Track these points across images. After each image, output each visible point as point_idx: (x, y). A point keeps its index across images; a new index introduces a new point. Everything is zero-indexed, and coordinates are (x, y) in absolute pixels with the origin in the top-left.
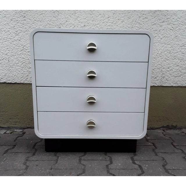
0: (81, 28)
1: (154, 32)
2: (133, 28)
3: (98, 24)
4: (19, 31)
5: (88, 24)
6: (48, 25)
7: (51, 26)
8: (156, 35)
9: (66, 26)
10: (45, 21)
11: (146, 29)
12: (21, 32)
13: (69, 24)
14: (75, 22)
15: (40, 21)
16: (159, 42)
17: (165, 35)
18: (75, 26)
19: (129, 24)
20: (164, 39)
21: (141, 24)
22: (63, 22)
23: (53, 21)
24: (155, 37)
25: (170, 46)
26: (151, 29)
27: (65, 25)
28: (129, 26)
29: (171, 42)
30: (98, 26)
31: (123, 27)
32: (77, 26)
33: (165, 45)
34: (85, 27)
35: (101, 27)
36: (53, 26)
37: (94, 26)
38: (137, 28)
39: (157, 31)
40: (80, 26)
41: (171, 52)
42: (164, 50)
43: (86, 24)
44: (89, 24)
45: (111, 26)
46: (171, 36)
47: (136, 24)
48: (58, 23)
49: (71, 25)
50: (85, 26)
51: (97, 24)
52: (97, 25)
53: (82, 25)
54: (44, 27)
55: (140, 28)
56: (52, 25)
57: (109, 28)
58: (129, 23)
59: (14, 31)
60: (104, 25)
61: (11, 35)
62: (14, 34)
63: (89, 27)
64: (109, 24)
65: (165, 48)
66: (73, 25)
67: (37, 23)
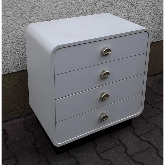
0: (53, 8)
1: (116, 3)
2: (99, 2)
3: (70, 2)
5: (60, 4)
6: (19, 10)
8: (118, 6)
9: (39, 9)
10: (15, 6)
11: (109, 1)
13: (41, 6)
14: (48, 3)
15: (11, 7)
16: (120, 11)
17: (124, 4)
20: (123, 8)
22: (35, 5)
23: (25, 6)
24: (117, 8)
25: (128, 14)
26: (113, 1)
27: (37, 8)
29: (129, 10)
31: (91, 3)
32: (50, 6)
33: (125, 14)
34: (58, 7)
36: (25, 11)
37: (65, 5)
38: (102, 1)
39: (118, 2)
40: (53, 6)
41: (129, 19)
42: (124, 17)
43: (58, 4)
44: (61, 3)
45: (81, 3)
46: (129, 5)
48: (30, 7)
49: (44, 7)
52: (69, 4)
54: (16, 12)
55: (105, 2)
56: (23, 9)
57: (80, 5)
60: (74, 3)
63: (61, 7)
65: (124, 16)
66: (46, 6)
67: (7, 10)
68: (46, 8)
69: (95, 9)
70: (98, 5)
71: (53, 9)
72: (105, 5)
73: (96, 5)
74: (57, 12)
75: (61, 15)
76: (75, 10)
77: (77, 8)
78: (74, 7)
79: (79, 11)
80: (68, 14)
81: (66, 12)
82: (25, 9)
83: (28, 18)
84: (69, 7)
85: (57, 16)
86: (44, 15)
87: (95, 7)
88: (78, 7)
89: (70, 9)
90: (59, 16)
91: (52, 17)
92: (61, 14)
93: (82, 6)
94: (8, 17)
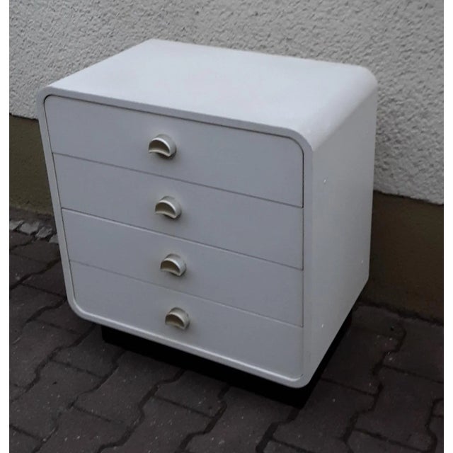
0: (246, 19)
2: (387, 30)
3: (292, 12)
4: (109, 15)
5: (264, 11)
7: (176, 8)
9: (212, 11)
11: (426, 37)
12: (114, 16)
13: (217, 7)
18: (232, 14)
19: (375, 20)
21: (412, 23)
27: (208, 8)
28: (375, 24)
30: (291, 16)
31: (359, 27)
32: (239, 12)
34: (258, 17)
35: (300, 21)
36: (182, 10)
37: (279, 16)
38: (399, 32)
40: (246, 14)
43: (260, 11)
44: (269, 10)
45: (324, 21)
47: (398, 21)
49: (224, 10)
50: (257, 14)
51: (288, 13)
53: (251, 12)
54: (162, 9)
55: (409, 34)
57: (321, 25)
58: (376, 17)
59: (100, 13)
60: (306, 15)
61: (95, 22)
62: (99, 20)
63: (266, 19)
64: (321, 14)
66: (228, 9)
68: (229, 13)
69: (369, 51)
70: (381, 40)
71: (247, 21)
72: (409, 46)
73: (376, 39)
74: (254, 32)
75: (266, 43)
76: (307, 39)
77: (311, 32)
78: (303, 29)
79: (317, 44)
80: (284, 42)
81: (280, 37)
82: (182, 5)
83: (188, 29)
84: (288, 24)
85: (256, 41)
86: (223, 31)
87: (372, 42)
88: (316, 31)
89: (291, 31)
90: (261, 43)
91: (241, 42)
92: (266, 40)
93: (327, 32)
94: (149, 15)
